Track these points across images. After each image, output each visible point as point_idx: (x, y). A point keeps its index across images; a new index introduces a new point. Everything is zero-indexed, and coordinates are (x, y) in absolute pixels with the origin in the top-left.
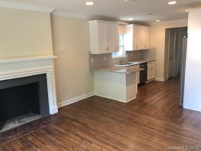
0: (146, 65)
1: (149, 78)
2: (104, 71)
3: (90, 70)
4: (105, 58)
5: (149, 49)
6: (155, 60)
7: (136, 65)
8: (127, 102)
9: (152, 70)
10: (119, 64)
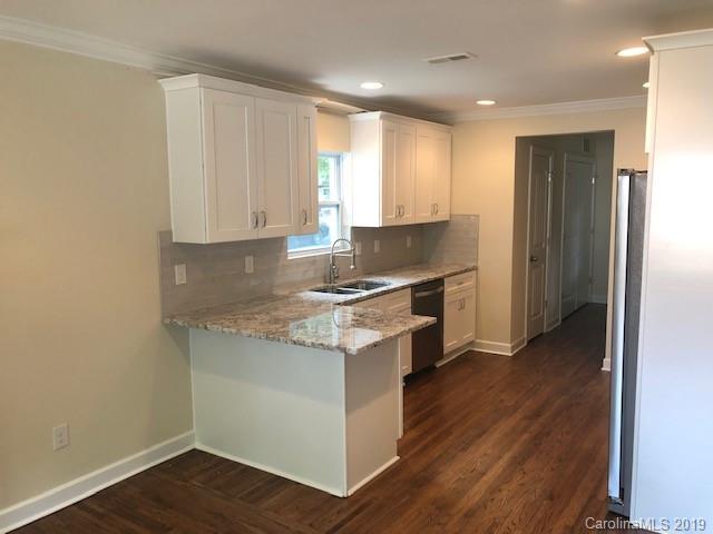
0: (439, 290)
1: (451, 343)
2: (234, 331)
3: (166, 325)
4: (249, 260)
5: (448, 219)
6: (475, 269)
7: (395, 290)
8: (351, 492)
9: (462, 308)
10: (321, 285)
